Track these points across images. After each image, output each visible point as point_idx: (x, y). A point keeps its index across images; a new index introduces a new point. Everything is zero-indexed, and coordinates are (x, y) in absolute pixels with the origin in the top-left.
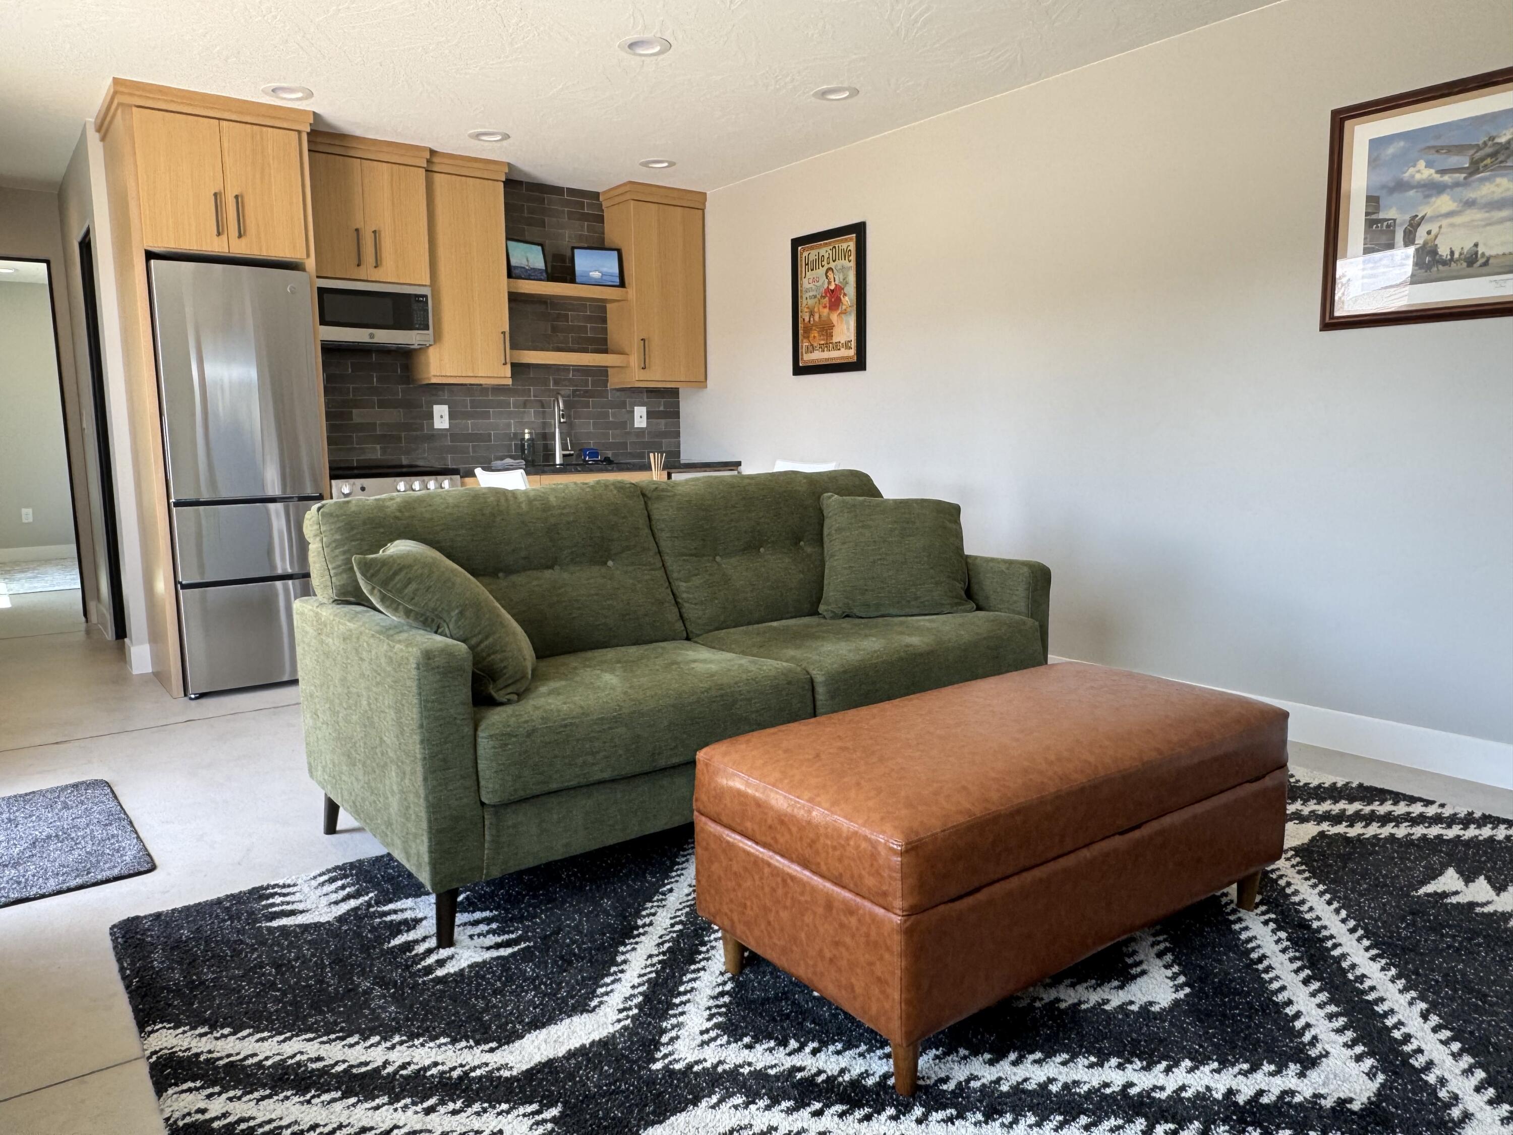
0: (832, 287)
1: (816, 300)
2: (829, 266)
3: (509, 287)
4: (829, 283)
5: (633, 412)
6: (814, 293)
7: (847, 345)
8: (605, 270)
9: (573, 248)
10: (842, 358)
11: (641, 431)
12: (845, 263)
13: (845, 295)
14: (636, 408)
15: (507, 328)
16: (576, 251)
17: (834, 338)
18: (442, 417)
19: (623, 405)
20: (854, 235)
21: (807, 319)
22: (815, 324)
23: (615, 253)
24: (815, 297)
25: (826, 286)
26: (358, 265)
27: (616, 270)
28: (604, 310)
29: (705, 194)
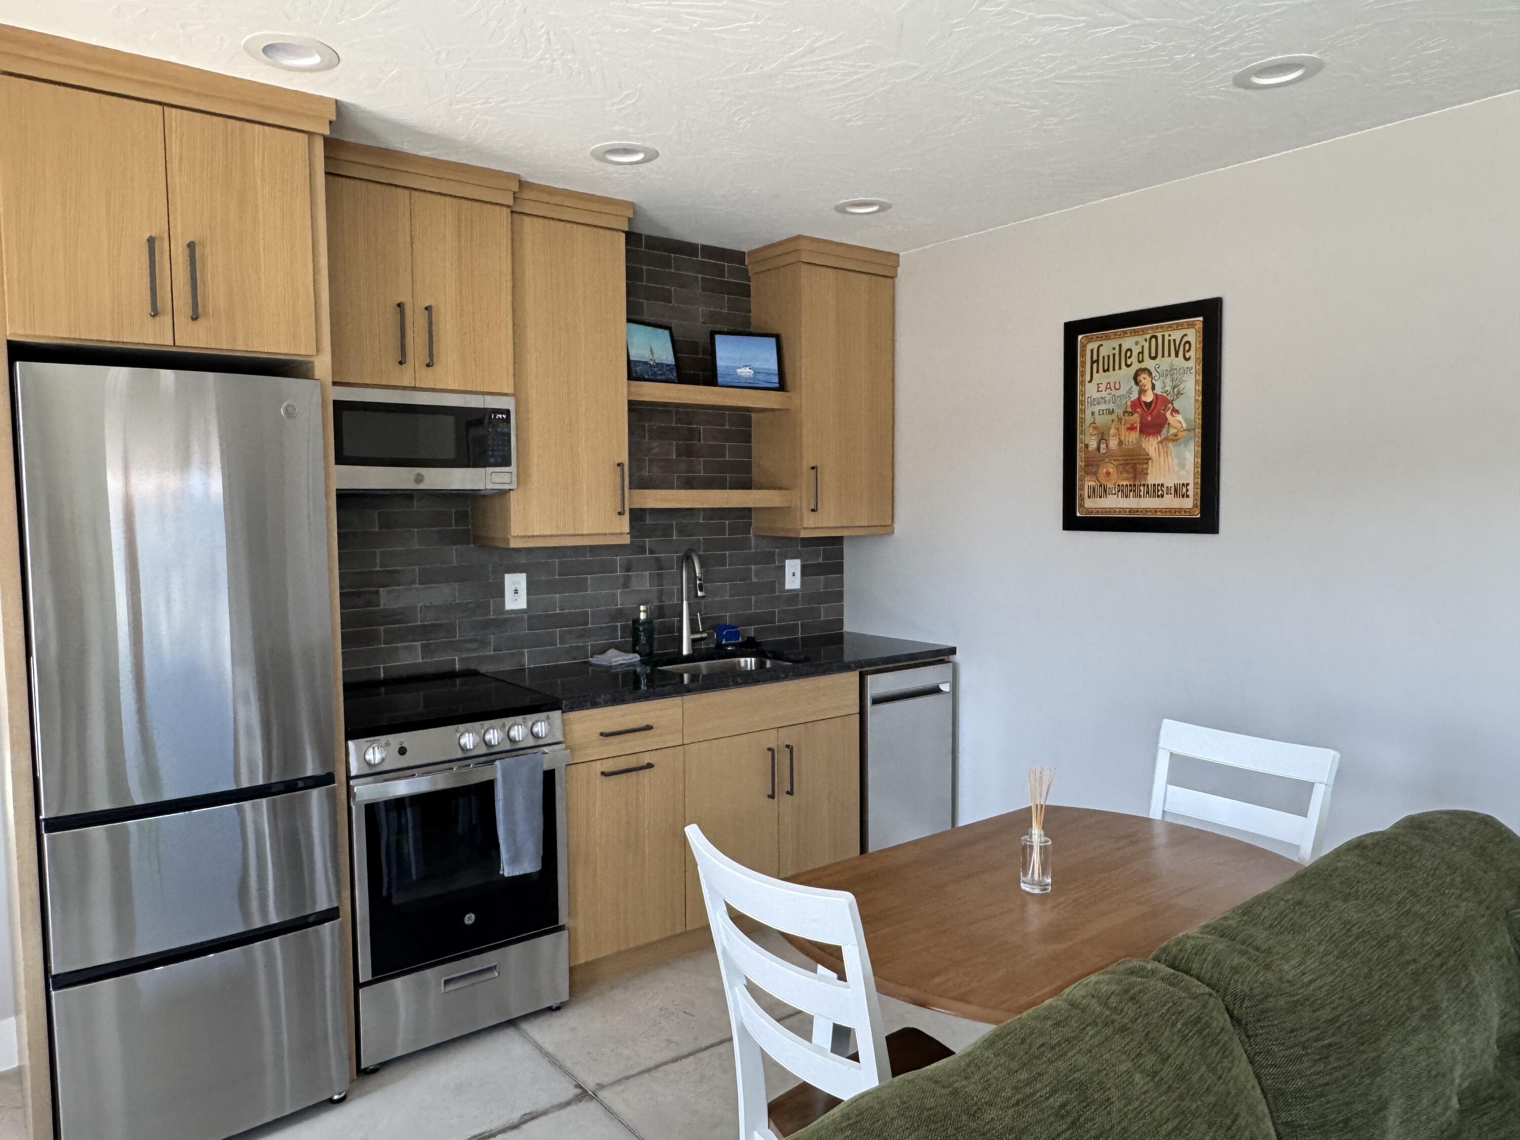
0: (1148, 398)
1: (1114, 416)
2: (1143, 365)
3: (629, 393)
4: (1142, 392)
5: (783, 567)
6: (1111, 406)
7: (1179, 491)
8: (757, 365)
9: (713, 334)
10: (1170, 510)
11: (793, 596)
12: (1179, 361)
13: (1176, 411)
14: (787, 562)
15: (625, 458)
16: (718, 338)
17: (1149, 477)
18: (516, 592)
19: (768, 558)
20: (1201, 319)
21: (1093, 444)
22: (1110, 455)
23: (773, 341)
24: (1111, 412)
25: (1135, 396)
26: (401, 363)
27: (773, 366)
28: (748, 422)
29: (897, 255)
